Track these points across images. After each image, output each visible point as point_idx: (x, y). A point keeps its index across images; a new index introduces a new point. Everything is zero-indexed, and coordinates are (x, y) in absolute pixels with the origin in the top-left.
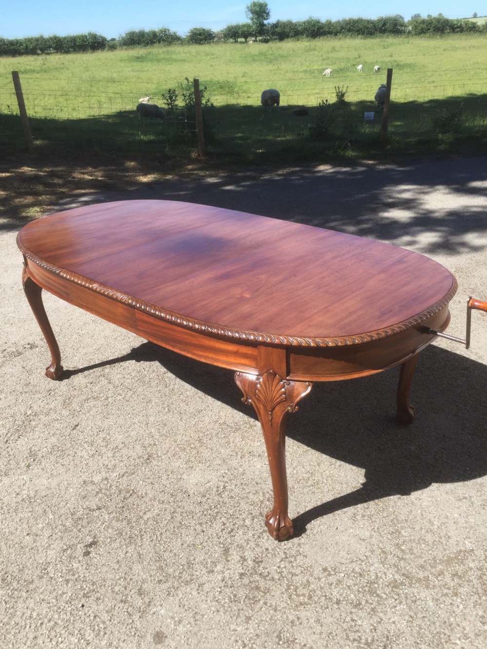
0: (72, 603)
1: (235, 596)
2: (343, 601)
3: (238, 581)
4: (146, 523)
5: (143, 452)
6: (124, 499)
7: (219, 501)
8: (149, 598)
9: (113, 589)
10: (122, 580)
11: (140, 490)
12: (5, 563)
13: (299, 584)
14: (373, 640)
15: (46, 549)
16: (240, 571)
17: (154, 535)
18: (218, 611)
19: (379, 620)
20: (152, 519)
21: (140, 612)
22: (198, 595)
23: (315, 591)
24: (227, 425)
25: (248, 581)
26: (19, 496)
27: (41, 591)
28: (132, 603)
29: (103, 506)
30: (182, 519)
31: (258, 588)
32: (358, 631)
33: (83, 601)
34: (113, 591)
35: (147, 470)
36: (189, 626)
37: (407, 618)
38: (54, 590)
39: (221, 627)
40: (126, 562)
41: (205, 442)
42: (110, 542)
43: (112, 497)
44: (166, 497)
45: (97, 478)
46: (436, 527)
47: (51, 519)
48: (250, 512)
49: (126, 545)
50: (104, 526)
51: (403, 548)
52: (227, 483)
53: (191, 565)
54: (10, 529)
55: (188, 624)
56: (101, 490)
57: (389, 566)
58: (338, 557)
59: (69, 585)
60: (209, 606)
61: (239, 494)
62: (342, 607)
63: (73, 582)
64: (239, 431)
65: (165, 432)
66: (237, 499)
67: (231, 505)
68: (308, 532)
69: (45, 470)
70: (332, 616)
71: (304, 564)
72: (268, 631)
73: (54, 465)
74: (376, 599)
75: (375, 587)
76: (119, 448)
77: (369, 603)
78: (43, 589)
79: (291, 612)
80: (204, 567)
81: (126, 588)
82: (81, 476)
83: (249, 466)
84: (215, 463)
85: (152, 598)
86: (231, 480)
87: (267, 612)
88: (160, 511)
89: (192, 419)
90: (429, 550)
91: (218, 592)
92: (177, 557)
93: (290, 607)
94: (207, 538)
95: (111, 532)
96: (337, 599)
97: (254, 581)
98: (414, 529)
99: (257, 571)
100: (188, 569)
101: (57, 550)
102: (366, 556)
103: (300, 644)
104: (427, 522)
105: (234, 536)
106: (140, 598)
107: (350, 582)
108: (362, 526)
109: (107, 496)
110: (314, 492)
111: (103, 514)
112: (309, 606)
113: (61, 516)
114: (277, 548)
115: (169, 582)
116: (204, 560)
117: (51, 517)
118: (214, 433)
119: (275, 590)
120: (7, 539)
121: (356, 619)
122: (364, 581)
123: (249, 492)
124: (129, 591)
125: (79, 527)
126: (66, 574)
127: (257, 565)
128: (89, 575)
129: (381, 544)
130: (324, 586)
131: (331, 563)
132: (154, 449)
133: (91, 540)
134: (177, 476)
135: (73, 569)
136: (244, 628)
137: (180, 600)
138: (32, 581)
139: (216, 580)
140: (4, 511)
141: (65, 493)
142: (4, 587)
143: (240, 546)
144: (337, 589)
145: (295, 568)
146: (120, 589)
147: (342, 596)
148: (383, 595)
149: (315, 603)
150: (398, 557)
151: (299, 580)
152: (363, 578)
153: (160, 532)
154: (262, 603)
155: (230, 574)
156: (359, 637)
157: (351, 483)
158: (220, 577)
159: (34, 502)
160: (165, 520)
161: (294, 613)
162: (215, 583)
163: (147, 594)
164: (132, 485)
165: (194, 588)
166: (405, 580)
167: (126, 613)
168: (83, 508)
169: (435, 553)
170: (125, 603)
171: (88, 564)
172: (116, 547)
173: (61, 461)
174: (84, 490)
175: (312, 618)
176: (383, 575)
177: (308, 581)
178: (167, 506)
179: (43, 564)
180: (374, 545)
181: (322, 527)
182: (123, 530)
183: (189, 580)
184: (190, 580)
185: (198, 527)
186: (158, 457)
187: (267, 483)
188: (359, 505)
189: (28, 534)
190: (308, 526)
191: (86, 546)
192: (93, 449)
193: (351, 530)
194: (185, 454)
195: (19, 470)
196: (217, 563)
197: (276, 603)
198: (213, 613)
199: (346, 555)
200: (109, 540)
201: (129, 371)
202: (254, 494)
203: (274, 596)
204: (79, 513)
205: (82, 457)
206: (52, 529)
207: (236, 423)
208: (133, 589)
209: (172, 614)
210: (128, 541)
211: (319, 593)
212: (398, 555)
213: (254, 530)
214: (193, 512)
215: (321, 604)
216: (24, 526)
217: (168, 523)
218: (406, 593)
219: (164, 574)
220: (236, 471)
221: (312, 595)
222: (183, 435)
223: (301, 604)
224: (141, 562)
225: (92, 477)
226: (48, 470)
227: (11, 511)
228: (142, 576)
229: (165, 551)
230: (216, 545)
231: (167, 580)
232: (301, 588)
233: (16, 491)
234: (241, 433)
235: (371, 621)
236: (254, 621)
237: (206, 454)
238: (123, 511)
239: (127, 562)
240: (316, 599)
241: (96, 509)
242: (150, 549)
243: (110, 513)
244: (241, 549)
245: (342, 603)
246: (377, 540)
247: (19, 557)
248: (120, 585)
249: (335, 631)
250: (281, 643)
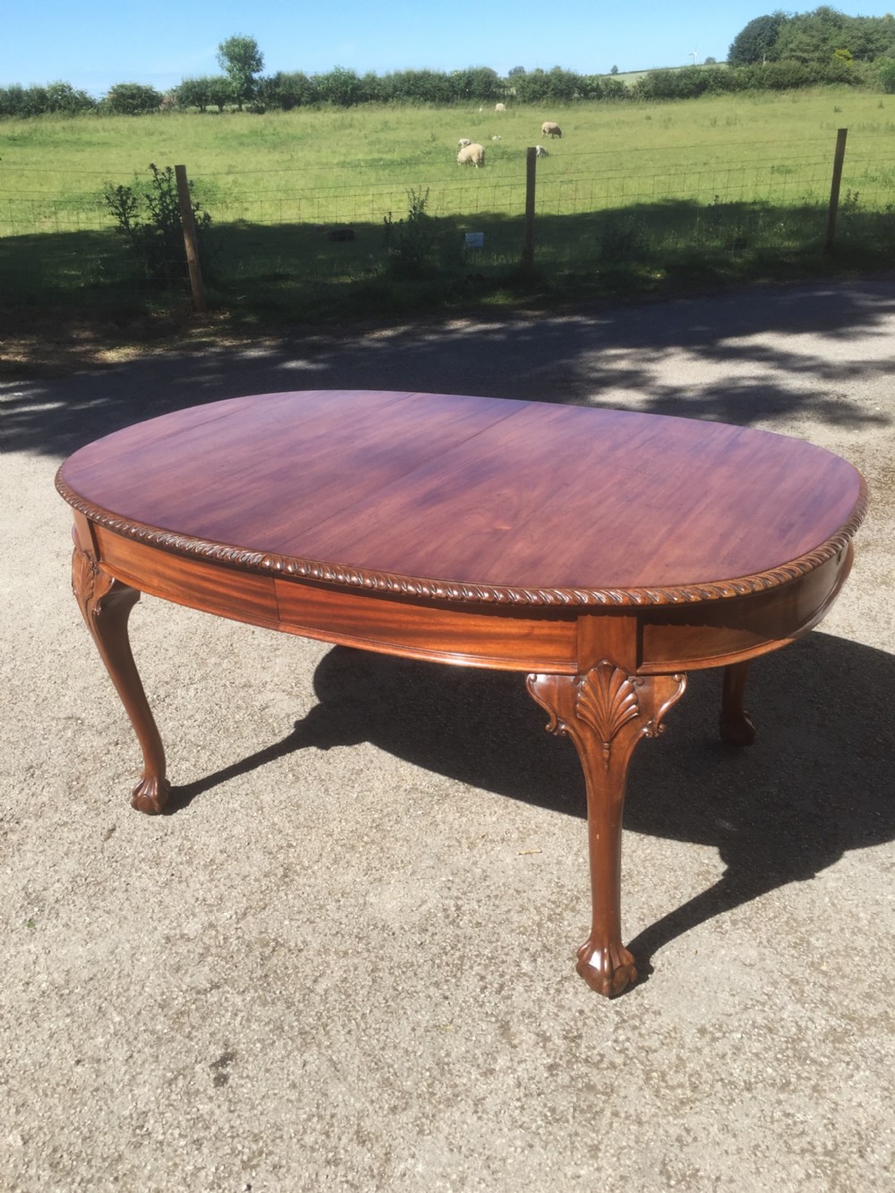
0: (223, 1186)
1: (553, 1110)
2: (757, 1083)
3: (548, 1081)
4: (324, 1000)
5: (271, 864)
6: (262, 959)
7: (457, 935)
8: (382, 1146)
9: (302, 1142)
10: (315, 1119)
11: (290, 937)
12: (46, 1130)
13: (665, 1066)
14: (836, 1145)
15: (129, 1085)
16: (545, 1062)
17: (350, 1020)
18: (531, 1146)
19: (833, 1106)
20: (335, 990)
21: (373, 1177)
22: (480, 1123)
23: (699, 1074)
24: (421, 792)
25: (568, 1078)
26: (31, 988)
27: (146, 1172)
28: (352, 1162)
29: (222, 981)
30: (395, 981)
31: (590, 1088)
32: (803, 1133)
33: (245, 1177)
34: (302, 1146)
35: (290, 897)
36: (483, 1185)
37: (879, 1092)
38: (176, 1165)
39: (547, 1176)
40: (309, 1082)
41: (389, 829)
42: (262, 1050)
43: (235, 960)
44: (348, 944)
45: (192, 928)
46: (866, 922)
47: (120, 1023)
48: (524, 947)
49: (299, 1050)
50: (239, 1019)
51: (824, 968)
52: (461, 899)
53: (446, 1067)
54: (34, 1057)
55: (479, 1183)
56: (207, 949)
57: (813, 1005)
58: (718, 1004)
59: (205, 1150)
60: (510, 1140)
61: (490, 916)
62: (758, 1094)
63: (210, 1143)
64: (448, 800)
65: (302, 819)
66: (491, 925)
67: (482, 940)
69: (73, 927)
70: (747, 1115)
71: (661, 1027)
72: (641, 1166)
73: (88, 915)
74: (814, 1069)
75: (802, 1047)
76: (217, 861)
77: (803, 1079)
78: (149, 1168)
79: (669, 1123)
80: (473, 1066)
81: (327, 1135)
82: (155, 929)
83: (491, 863)
84: (423, 865)
85: (390, 1146)
86: (465, 893)
87: (626, 1131)
88: (345, 971)
89: (349, 788)
90: (869, 965)
91: (516, 1108)
92: (412, 1055)
93: (665, 1113)
94: (458, 1009)
95: (258, 1028)
96: (745, 1082)
97: (580, 1076)
98: (829, 931)
99: (578, 1055)
100: (442, 1075)
101: (154, 1084)
102: (767, 995)
103: (709, 1178)
104: (847, 916)
105: (509, 997)
106: (366, 1150)
107: (756, 1047)
108: (739, 941)
109: (225, 958)
110: (630, 893)
111: (229, 996)
112: (698, 1104)
113: (139, 1013)
114: (600, 1007)
115: (411, 1107)
116: (467, 1052)
117: (117, 1019)
118: (401, 809)
119: (625, 1085)
120: (33, 1079)
121: (791, 1111)
122: (780, 1039)
123: (509, 911)
124: (336, 1140)
125: (187, 1030)
126: (191, 1128)
127: (573, 1044)
128: (241, 1124)
129: (784, 969)
130: (713, 1062)
131: (710, 1016)
132: (290, 855)
133: (220, 1052)
134: (357, 900)
135: (202, 1115)
136: (591, 1169)
137: (447, 1138)
138: (120, 1156)
139: (505, 1086)
140: (8, 1023)
141: (133, 967)
142: (60, 1180)
143: (527, 1015)
144: (739, 1063)
145: (647, 1037)
146: (316, 1140)
147: (751, 1074)
148: (822, 1059)
149: (708, 1096)
150: (822, 986)
151: (663, 1058)
152: (776, 1034)
153: (360, 1013)
154: (608, 1113)
155: (527, 1070)
156: (809, 1143)
157: (691, 868)
158: (510, 1080)
159: (69, 994)
160: (362, 987)
161: (676, 1122)
162: (505, 1093)
163: (377, 1138)
164: (270, 931)
165: (466, 1111)
166: (850, 1024)
167: (345, 1186)
168: (182, 991)
169: (882, 968)
170: (336, 1165)
171: (230, 1101)
172: (280, 1057)
173: (102, 904)
174: (171, 954)
175: (712, 1125)
176: (810, 1023)
177: (679, 1058)
178: (356, 961)
179: (132, 1118)
180: (773, 972)
181: (668, 953)
182: (282, 1022)
183: (451, 1096)
184: (454, 1095)
185: (432, 990)
186: (306, 869)
187: (537, 888)
189: (78, 1062)
191: (213, 1065)
192: (163, 871)
193: (723, 952)
194: (358, 855)
195: (13, 935)
196: (495, 1055)
197: (636, 1110)
198: (523, 1151)
199: (731, 999)
200: (258, 1045)
201: (189, 713)
202: (520, 912)
203: (626, 1097)
204: (176, 1002)
205: (144, 890)
206: (129, 1043)
207: (436, 786)
208: (343, 1133)
209: (441, 1169)
210: (299, 1041)
211: (706, 1075)
212: (821, 982)
213: (543, 980)
214: (412, 965)
215: (720, 1095)
216: (64, 1047)
217: (369, 993)
218: (861, 1049)
219: (396, 1093)
220: (469, 874)
221: (697, 1082)
222: (340, 821)
223: (682, 1103)
224: (342, 1078)
225: (179, 926)
226: (80, 926)
227: (24, 1019)
228: (354, 1105)
229: (383, 1049)
230: (481, 1020)
231: (407, 1103)
232: (671, 1073)
233: (22, 977)
234: (453, 804)
235: (820, 1110)
236: (607, 1151)
237: (399, 850)
238: (269, 984)
239: (313, 1083)
240: (707, 1089)
241: (211, 989)
242: (352, 1050)
243: (244, 992)
244: (533, 1019)
245: (756, 1088)
246: (774, 962)
247: (73, 1111)
248: (314, 1130)
249: (763, 1142)
250: (673, 1183)
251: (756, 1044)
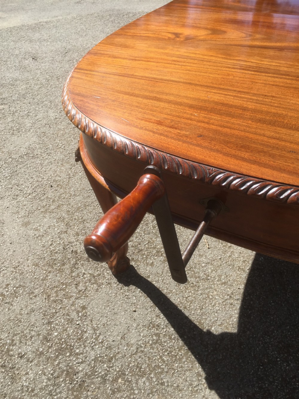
1: (56, 253)
8: (56, 211)
10: (70, 195)
13: (67, 291)
19: (30, 360)
21: (46, 210)
22: (57, 233)
25: (70, 257)
28: (52, 205)
31: (63, 264)
32: (21, 342)
33: (55, 185)
34: (61, 194)
36: (33, 235)
38: (63, 172)
48: (141, 243)
51: (120, 380)
53: (82, 223)
55: (35, 234)
57: (93, 366)
58: (99, 317)
59: (66, 177)
60: (48, 241)
62: (45, 326)
66: (154, 231)
68: (126, 288)
71: (89, 291)
74: (53, 356)
75: (67, 353)
77: (48, 349)
79: (41, 290)
80: (81, 230)
81: (63, 199)
91: (60, 242)
93: (46, 289)
96: (53, 322)
97: (69, 261)
100: (79, 222)
102: (102, 342)
106: (56, 207)
108: (142, 334)
115: (68, 216)
119: (62, 276)
122: (73, 342)
124: (61, 201)
128: (73, 181)
129: (120, 356)
131: (92, 312)
137: (54, 225)
139: (70, 239)
145: (84, 285)
147: (56, 325)
149: (49, 306)
150: (106, 375)
151: (72, 290)
152: (76, 341)
155: (76, 245)
156: (16, 344)
158: (73, 240)
162: (67, 239)
163: (59, 209)
165: (63, 229)
166: (77, 384)
170: (52, 202)
176: (81, 361)
177: (71, 297)
180: (118, 349)
181: (134, 298)
184: (70, 226)
188: (173, 329)
190: (132, 287)
193: (134, 325)
198: (42, 245)
199: (102, 323)
203: (56, 276)
208: (63, 202)
209: (43, 225)
212: (109, 376)
219: (74, 212)
228: (72, 202)
231: (70, 214)
246: (126, 351)
248: (66, 196)
250: (15, 288)
251: (72, 330)
